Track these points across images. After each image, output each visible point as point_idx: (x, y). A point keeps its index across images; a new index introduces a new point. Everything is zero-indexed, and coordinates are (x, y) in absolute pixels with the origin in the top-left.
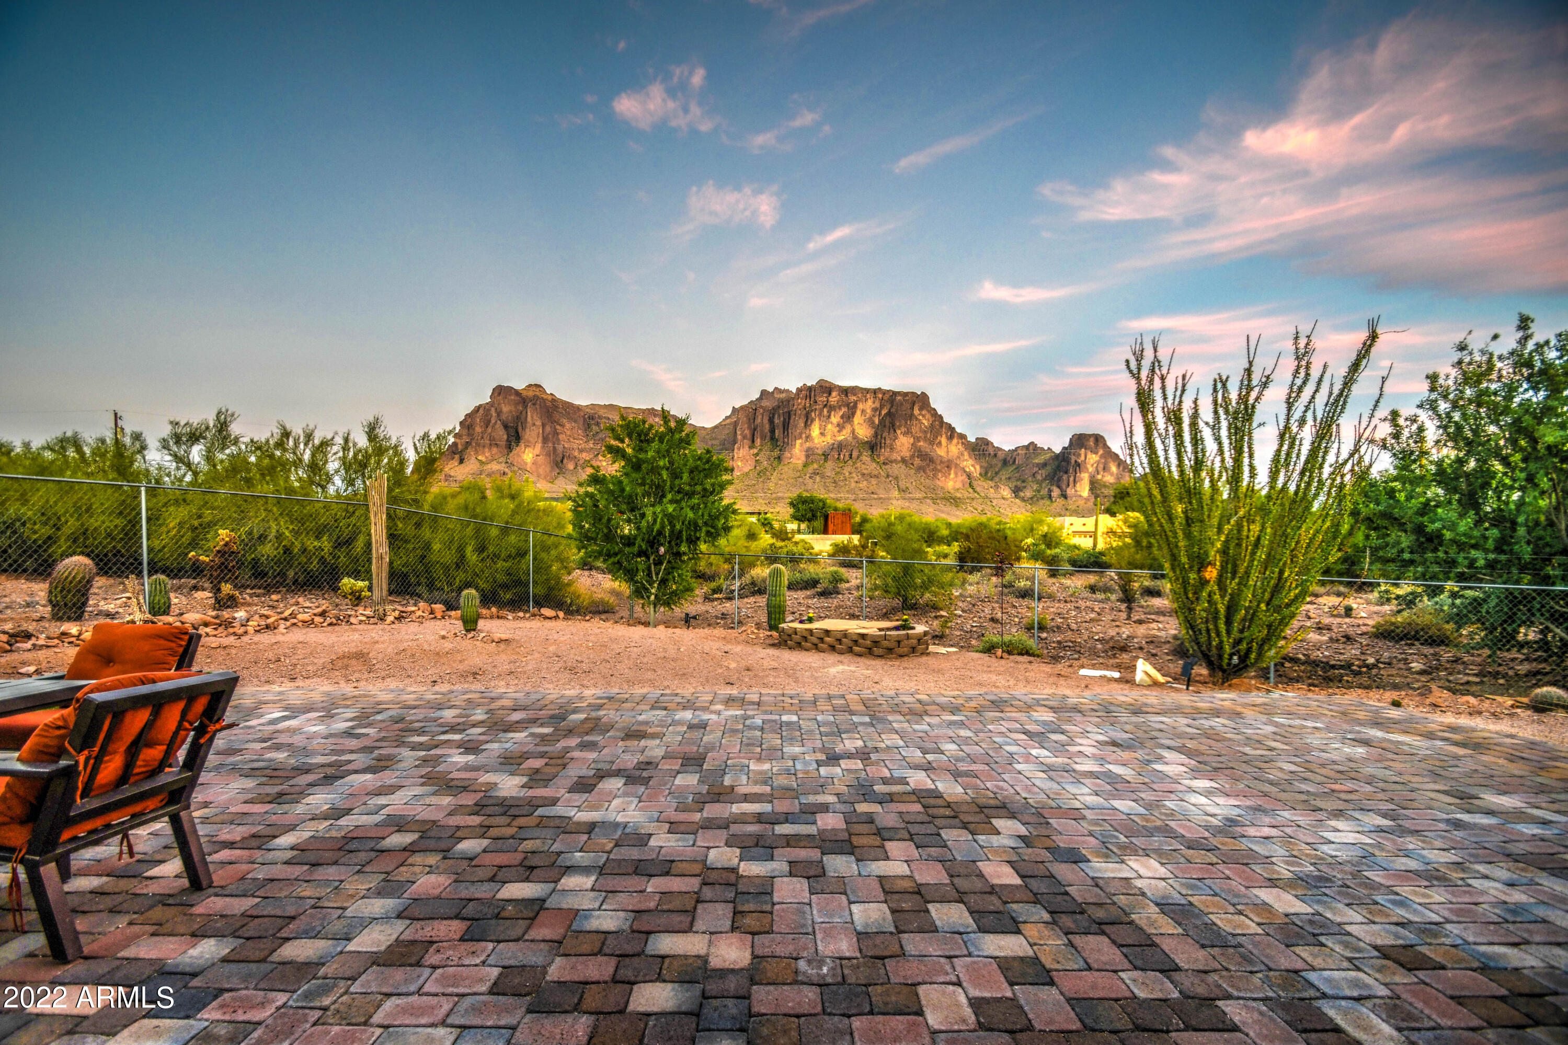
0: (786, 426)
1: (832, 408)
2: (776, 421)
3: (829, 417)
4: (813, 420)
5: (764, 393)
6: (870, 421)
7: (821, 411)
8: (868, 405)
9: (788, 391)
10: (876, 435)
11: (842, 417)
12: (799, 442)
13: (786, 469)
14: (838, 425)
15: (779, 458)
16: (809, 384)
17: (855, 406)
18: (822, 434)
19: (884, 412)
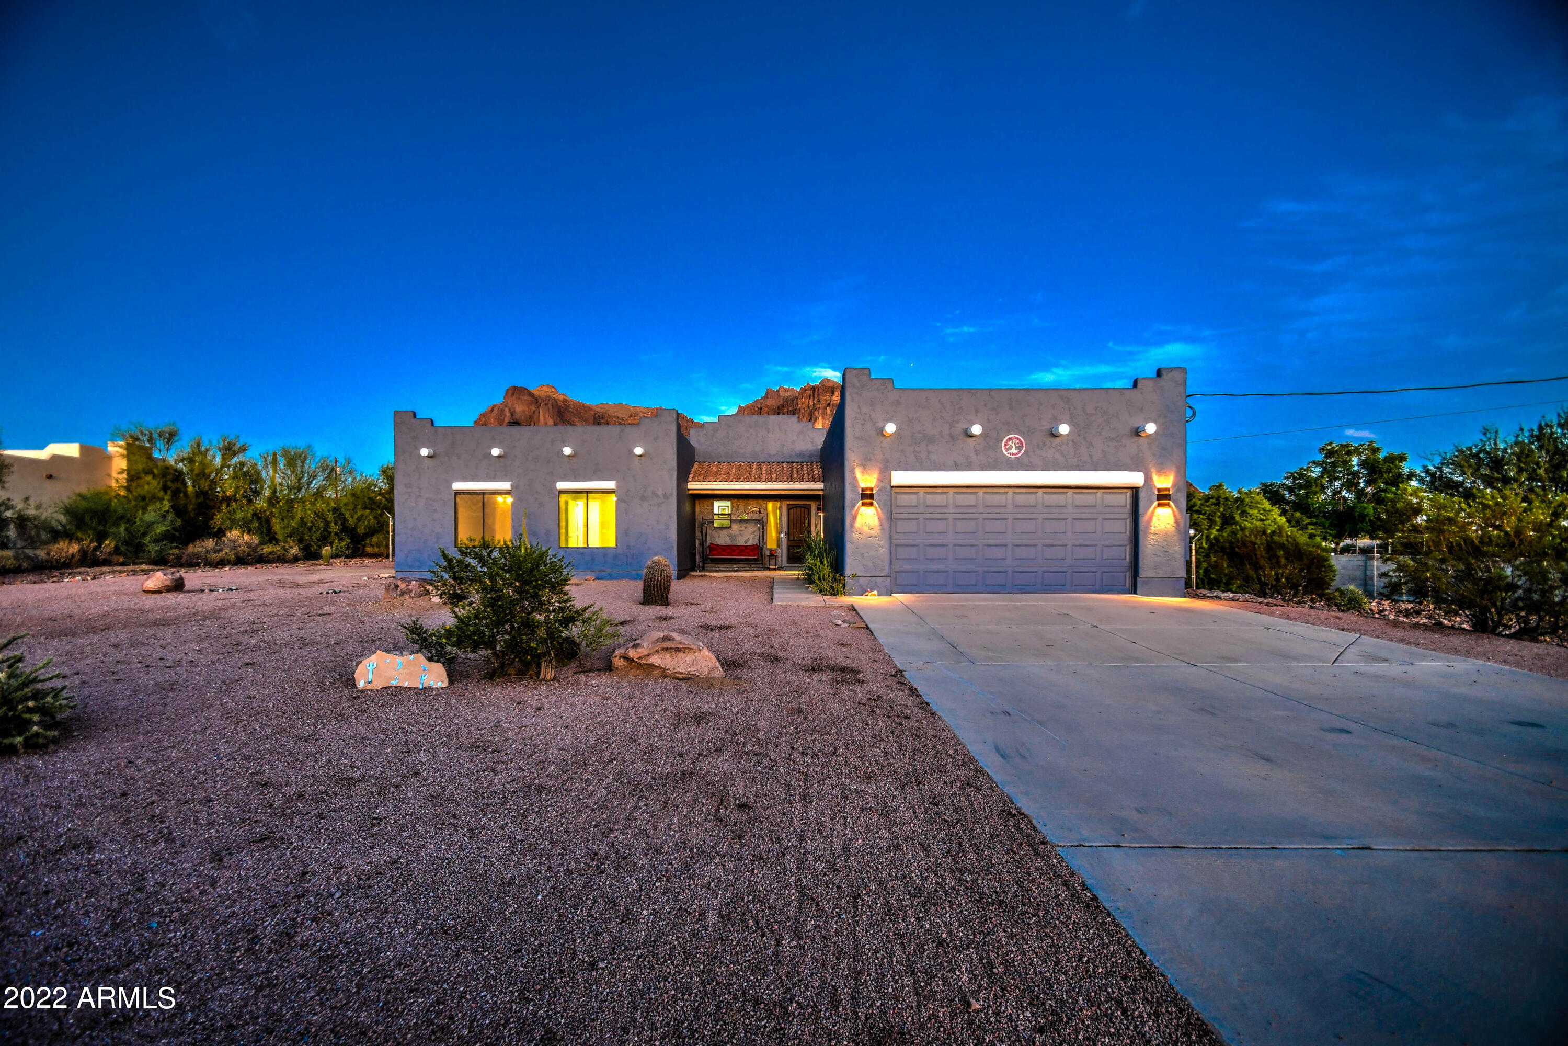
5: (769, 392)
7: (824, 410)
9: (792, 391)
16: (813, 385)
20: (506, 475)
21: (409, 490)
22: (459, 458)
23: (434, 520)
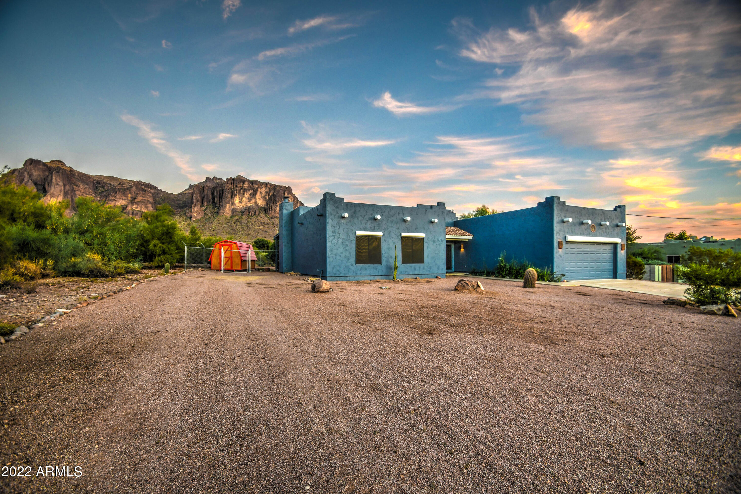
0: (221, 197)
1: (245, 190)
2: (215, 194)
3: (244, 194)
4: (235, 195)
5: (208, 179)
6: (264, 198)
7: (240, 191)
8: (263, 190)
9: (221, 179)
10: (267, 204)
11: (250, 195)
12: (228, 205)
13: (221, 218)
14: (248, 198)
15: (217, 213)
16: (233, 177)
17: (257, 190)
18: (240, 202)
19: (271, 194)
20: (379, 229)
21: (334, 234)
22: (358, 219)
23: (346, 250)
